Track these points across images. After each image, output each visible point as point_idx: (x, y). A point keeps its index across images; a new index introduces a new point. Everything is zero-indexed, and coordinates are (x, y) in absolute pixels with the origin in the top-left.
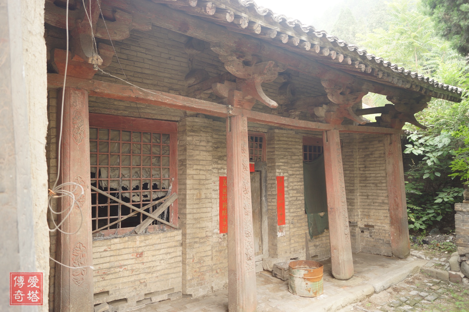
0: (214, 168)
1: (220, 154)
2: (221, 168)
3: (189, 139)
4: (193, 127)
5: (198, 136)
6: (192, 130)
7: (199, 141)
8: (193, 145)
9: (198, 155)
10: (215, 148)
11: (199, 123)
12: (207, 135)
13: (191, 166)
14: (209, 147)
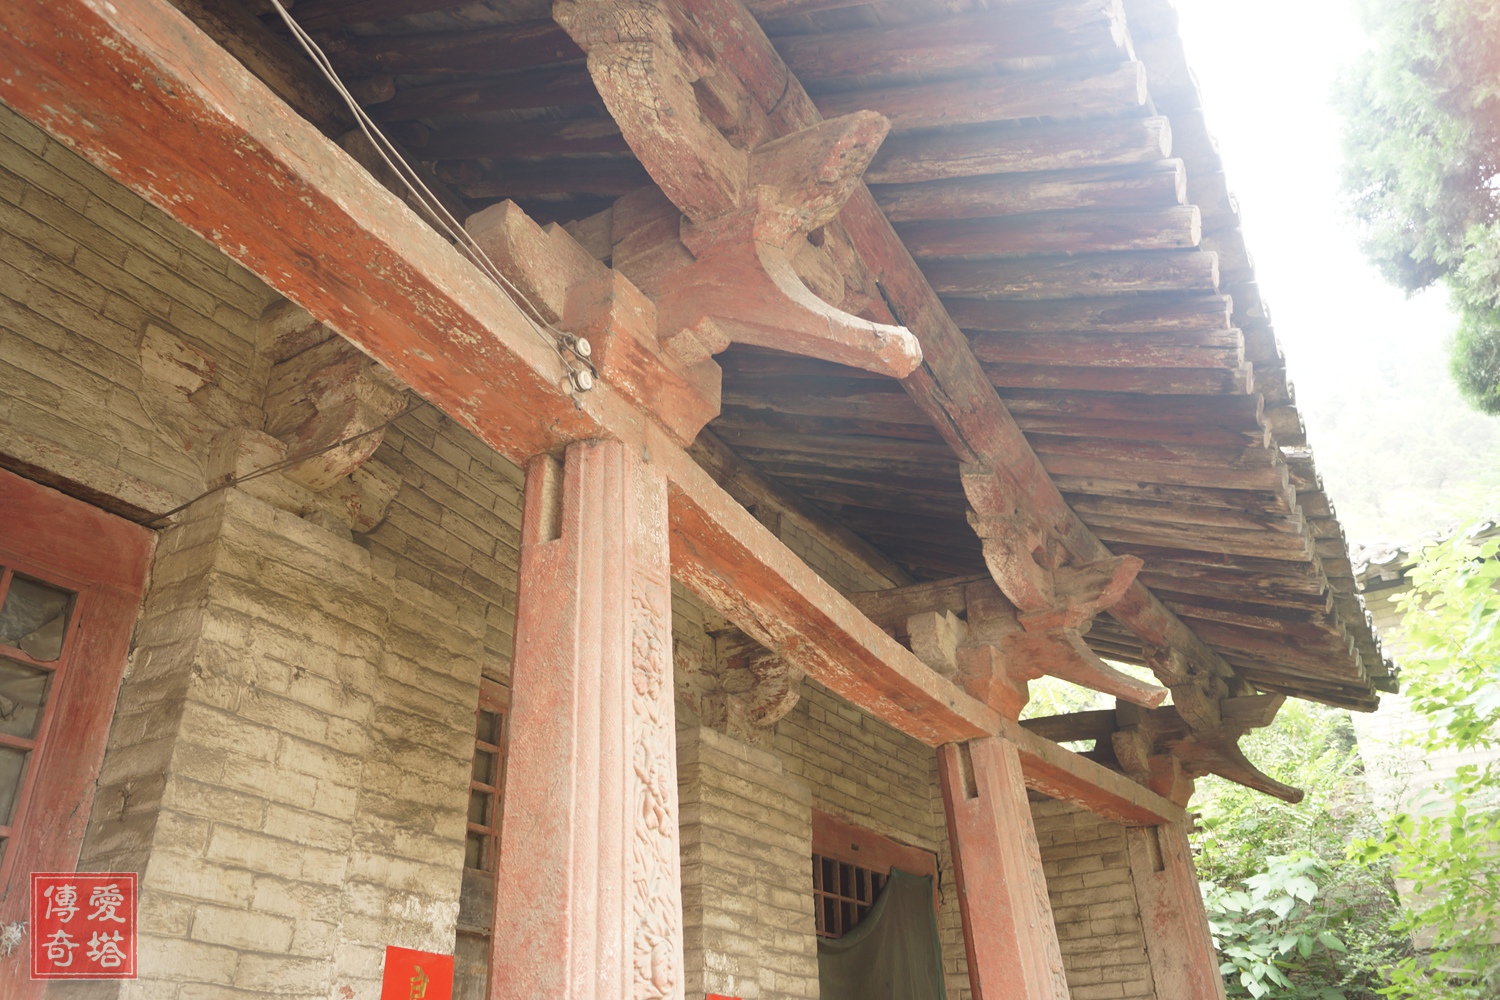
0: (358, 881)
1: (410, 790)
2: (409, 889)
3: (215, 630)
4: (260, 566)
5: (288, 633)
6: (252, 581)
7: (284, 671)
8: (239, 680)
9: (264, 760)
10: (388, 741)
11: (311, 559)
12: (349, 648)
13: (195, 831)
14: (347, 724)
